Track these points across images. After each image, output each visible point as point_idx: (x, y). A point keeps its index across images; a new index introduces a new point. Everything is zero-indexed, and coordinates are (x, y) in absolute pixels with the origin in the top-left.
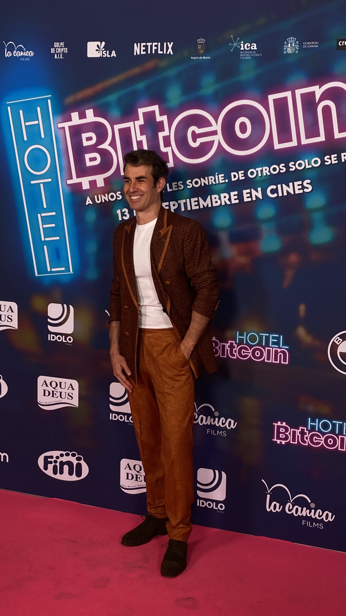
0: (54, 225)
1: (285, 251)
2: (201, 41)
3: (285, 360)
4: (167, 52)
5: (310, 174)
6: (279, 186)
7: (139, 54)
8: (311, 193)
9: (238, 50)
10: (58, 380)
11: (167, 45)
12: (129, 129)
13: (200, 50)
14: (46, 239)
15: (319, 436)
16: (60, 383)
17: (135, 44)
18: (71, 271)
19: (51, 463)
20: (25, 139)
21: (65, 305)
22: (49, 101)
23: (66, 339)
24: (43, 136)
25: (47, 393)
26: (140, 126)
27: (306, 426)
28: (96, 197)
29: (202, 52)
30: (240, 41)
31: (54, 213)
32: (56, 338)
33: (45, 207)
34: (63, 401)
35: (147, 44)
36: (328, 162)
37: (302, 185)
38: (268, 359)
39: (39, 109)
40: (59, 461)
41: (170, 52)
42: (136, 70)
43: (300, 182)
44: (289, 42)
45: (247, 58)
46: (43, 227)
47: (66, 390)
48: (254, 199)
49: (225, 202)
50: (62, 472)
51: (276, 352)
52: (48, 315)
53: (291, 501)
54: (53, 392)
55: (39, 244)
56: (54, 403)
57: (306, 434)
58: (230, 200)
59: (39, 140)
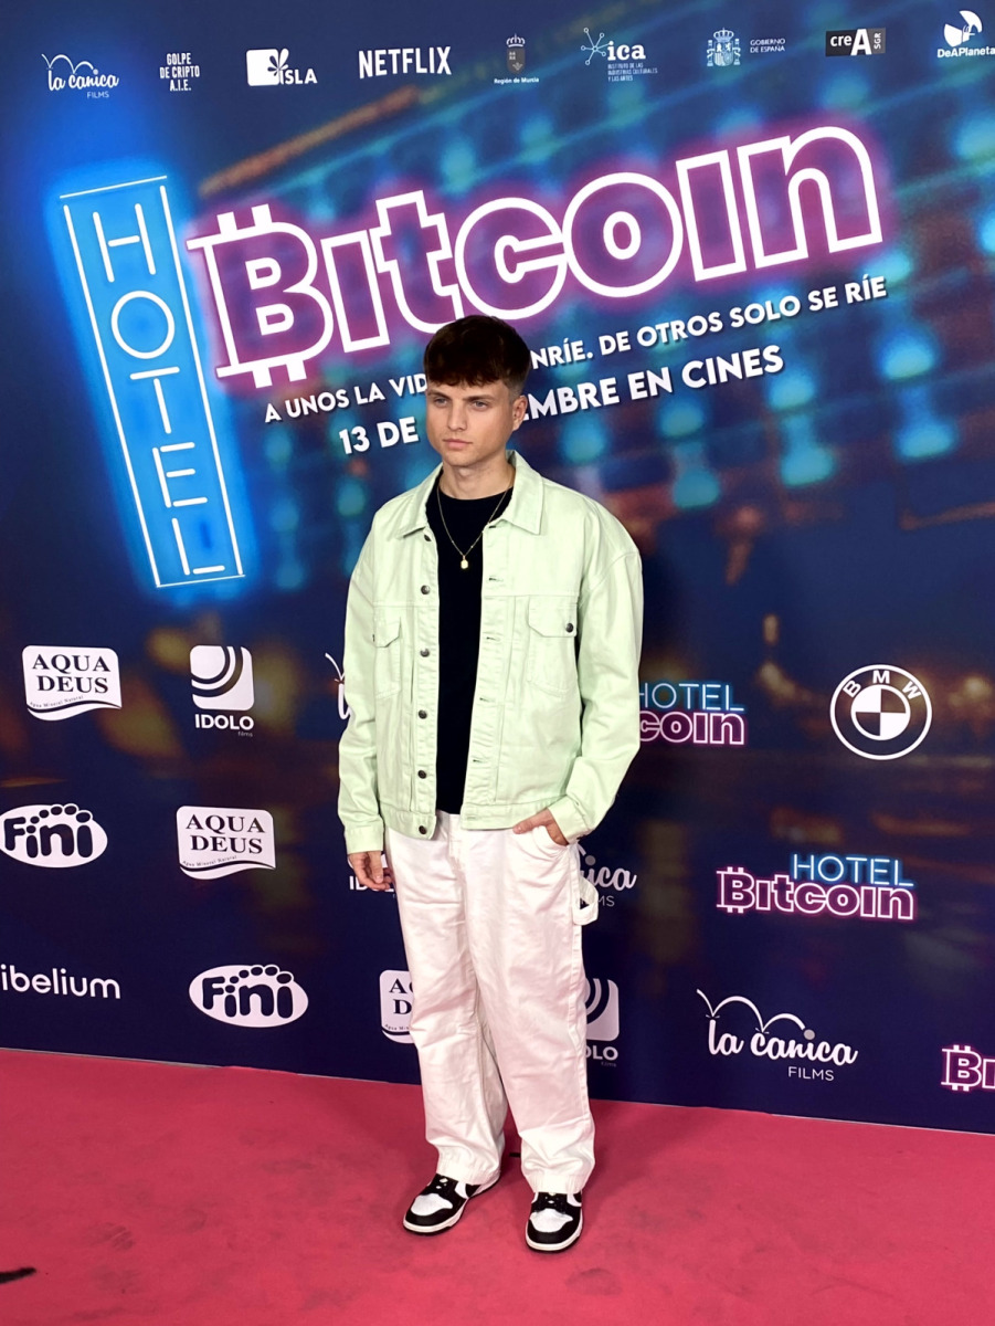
0: (191, 472)
1: (727, 504)
2: (515, 41)
3: (737, 737)
4: (437, 67)
5: (778, 332)
6: (709, 362)
7: (370, 74)
8: (780, 375)
9: (601, 62)
10: (225, 813)
11: (436, 52)
12: (356, 247)
13: (514, 62)
14: (177, 504)
15: (816, 891)
16: (231, 819)
17: (361, 54)
18: (240, 570)
19: (220, 991)
20: (111, 278)
21: (231, 649)
22: (163, 189)
23: (237, 723)
24: (152, 271)
25: (200, 843)
26: (384, 240)
27: (788, 870)
28: (288, 403)
29: (518, 66)
30: (605, 41)
31: (191, 445)
32: (214, 722)
33: (168, 430)
34: (240, 857)
35: (390, 52)
36: (815, 304)
37: (760, 357)
38: (701, 735)
39: (138, 208)
40: (237, 986)
41: (444, 70)
42: (367, 113)
43: (756, 352)
44: (719, 39)
45: (623, 79)
46: (167, 478)
47: (244, 834)
48: (654, 392)
49: (588, 402)
50: (246, 1010)
51: (717, 722)
52: (194, 671)
53: (763, 1030)
54: (214, 839)
55: (159, 516)
56: (218, 863)
57: (789, 888)
58: (598, 396)
59: (144, 280)
